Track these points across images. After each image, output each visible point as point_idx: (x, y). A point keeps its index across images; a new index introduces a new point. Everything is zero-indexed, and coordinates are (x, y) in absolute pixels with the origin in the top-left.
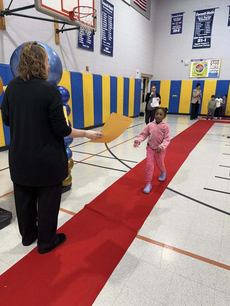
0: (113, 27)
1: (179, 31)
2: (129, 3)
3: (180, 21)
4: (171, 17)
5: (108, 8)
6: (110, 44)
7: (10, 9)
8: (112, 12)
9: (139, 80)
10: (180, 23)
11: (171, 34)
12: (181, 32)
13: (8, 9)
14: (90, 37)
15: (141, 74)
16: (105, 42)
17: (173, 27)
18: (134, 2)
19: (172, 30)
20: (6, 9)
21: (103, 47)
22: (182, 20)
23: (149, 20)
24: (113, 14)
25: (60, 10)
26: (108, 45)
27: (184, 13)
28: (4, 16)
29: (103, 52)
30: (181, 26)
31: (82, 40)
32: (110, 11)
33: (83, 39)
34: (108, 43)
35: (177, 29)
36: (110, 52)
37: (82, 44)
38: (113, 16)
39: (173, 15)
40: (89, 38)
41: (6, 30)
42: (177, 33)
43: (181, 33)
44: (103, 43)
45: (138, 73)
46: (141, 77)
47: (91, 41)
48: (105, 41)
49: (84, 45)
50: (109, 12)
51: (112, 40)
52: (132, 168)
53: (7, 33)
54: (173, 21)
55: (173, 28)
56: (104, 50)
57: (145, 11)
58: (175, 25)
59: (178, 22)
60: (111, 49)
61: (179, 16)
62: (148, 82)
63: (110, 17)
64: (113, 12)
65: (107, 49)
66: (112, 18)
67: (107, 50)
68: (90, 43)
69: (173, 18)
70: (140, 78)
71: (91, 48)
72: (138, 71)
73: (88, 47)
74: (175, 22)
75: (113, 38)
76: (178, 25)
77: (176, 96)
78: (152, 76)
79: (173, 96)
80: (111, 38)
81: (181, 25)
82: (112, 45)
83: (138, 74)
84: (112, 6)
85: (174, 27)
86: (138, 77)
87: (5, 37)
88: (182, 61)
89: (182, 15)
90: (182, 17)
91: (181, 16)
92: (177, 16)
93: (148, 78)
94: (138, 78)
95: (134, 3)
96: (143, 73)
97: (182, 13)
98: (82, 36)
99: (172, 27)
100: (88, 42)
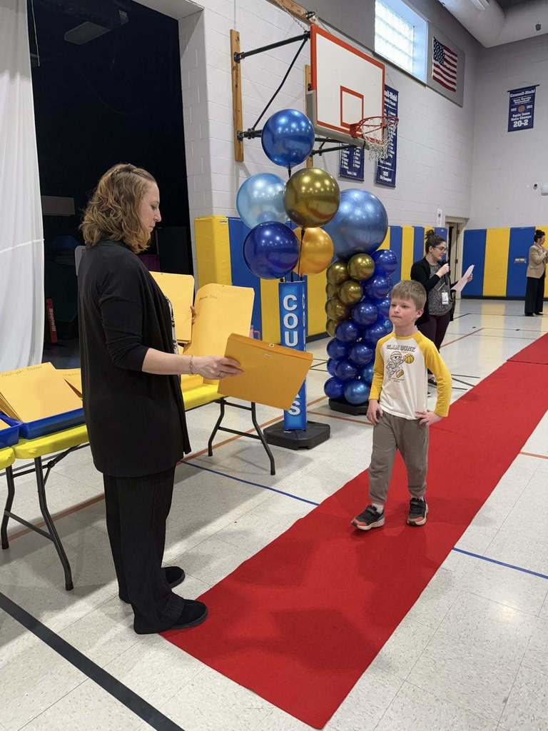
0: (396, 132)
1: (526, 124)
2: (425, 82)
3: (528, 104)
4: (508, 96)
5: (390, 99)
6: (390, 164)
7: (256, 129)
8: (394, 104)
9: (442, 231)
10: (528, 107)
11: (509, 131)
12: (530, 126)
13: (253, 129)
14: (359, 155)
15: (447, 217)
16: (382, 162)
17: (514, 116)
18: (434, 78)
19: (511, 124)
20: (249, 130)
21: (379, 172)
22: (532, 102)
23: (461, 107)
24: (396, 107)
25: (338, 125)
26: (387, 166)
27: (537, 88)
28: (242, 140)
29: (379, 182)
30: (532, 114)
31: (345, 163)
32: (392, 103)
33: (347, 160)
34: (387, 163)
35: (523, 122)
36: (390, 180)
37: (346, 169)
38: (396, 112)
39: (512, 92)
40: (358, 159)
41: (243, 160)
42: (523, 128)
43: (532, 127)
44: (379, 163)
45: (439, 215)
46: (447, 223)
47: (359, 163)
48: (382, 159)
49: (349, 173)
50: (390, 105)
51: (395, 156)
52: (475, 385)
53: (245, 167)
54: (512, 104)
55: (512, 119)
56: (381, 177)
57: (454, 90)
58: (516, 112)
59: (525, 105)
60: (392, 175)
61: (527, 92)
62: (458, 232)
63: (391, 113)
64: (397, 103)
65: (386, 174)
66: (394, 115)
67: (386, 177)
68: (358, 167)
69: (511, 100)
70: (444, 227)
71: (360, 176)
72: (439, 211)
73: (355, 174)
74: (517, 106)
75: (396, 154)
76: (524, 112)
77: (522, 260)
78: (467, 220)
79: (516, 260)
80: (393, 153)
81: (532, 111)
82: (394, 166)
83: (441, 219)
84: (396, 93)
85: (516, 116)
86: (441, 224)
87: (242, 173)
88: (536, 185)
89: (533, 92)
90: (533, 96)
91: (530, 92)
92: (523, 93)
93: (458, 225)
94: (440, 226)
95: (434, 81)
96: (449, 215)
97: (534, 88)
98: (346, 156)
99: (510, 117)
100: (356, 166)
